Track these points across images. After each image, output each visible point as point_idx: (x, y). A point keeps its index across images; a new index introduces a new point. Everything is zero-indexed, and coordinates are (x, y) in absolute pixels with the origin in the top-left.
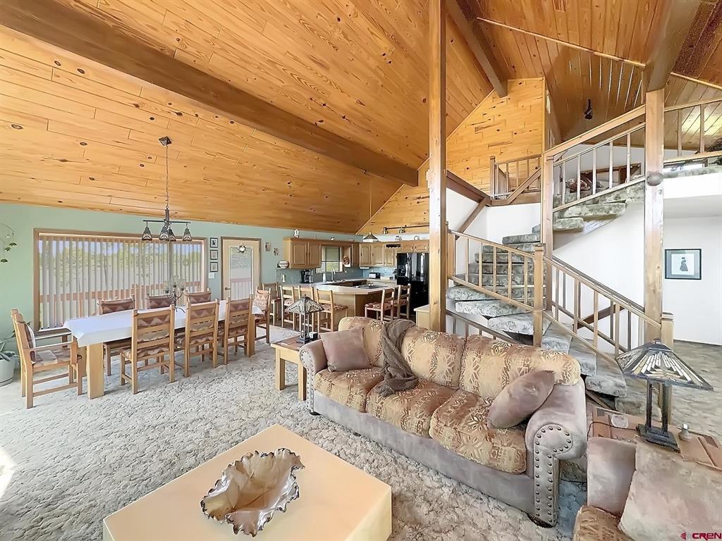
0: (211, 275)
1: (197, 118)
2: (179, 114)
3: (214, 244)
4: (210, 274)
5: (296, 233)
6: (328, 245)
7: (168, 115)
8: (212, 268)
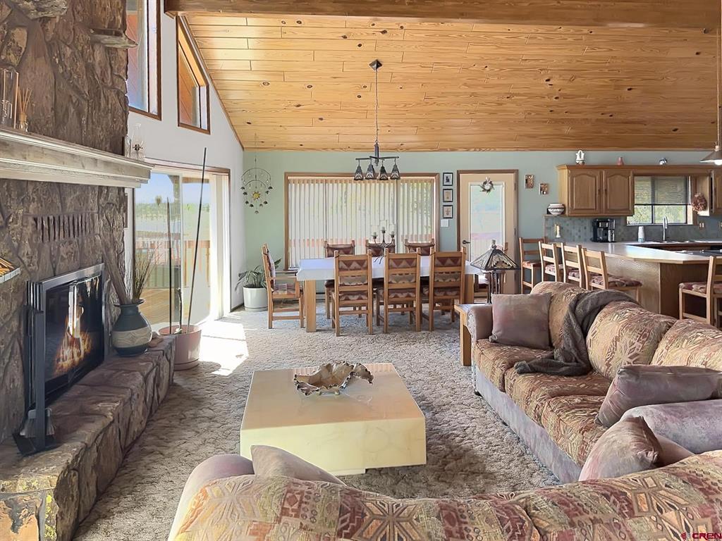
0: (444, 223)
1: (403, 30)
2: (384, 32)
3: (448, 181)
4: (442, 221)
5: (580, 157)
6: (656, 175)
7: (372, 37)
8: (445, 213)
